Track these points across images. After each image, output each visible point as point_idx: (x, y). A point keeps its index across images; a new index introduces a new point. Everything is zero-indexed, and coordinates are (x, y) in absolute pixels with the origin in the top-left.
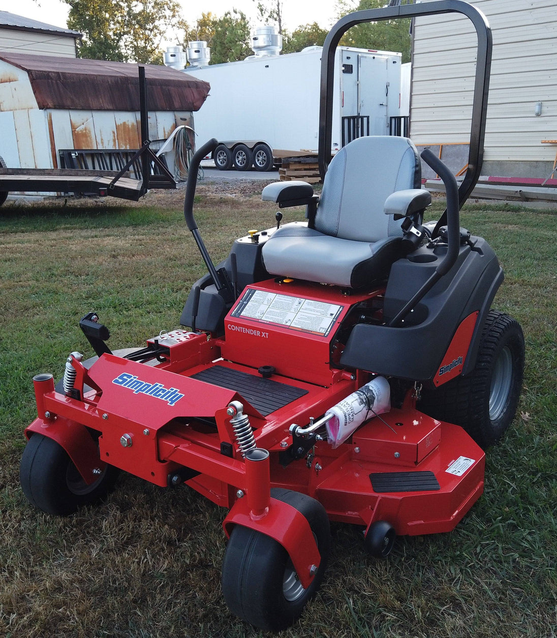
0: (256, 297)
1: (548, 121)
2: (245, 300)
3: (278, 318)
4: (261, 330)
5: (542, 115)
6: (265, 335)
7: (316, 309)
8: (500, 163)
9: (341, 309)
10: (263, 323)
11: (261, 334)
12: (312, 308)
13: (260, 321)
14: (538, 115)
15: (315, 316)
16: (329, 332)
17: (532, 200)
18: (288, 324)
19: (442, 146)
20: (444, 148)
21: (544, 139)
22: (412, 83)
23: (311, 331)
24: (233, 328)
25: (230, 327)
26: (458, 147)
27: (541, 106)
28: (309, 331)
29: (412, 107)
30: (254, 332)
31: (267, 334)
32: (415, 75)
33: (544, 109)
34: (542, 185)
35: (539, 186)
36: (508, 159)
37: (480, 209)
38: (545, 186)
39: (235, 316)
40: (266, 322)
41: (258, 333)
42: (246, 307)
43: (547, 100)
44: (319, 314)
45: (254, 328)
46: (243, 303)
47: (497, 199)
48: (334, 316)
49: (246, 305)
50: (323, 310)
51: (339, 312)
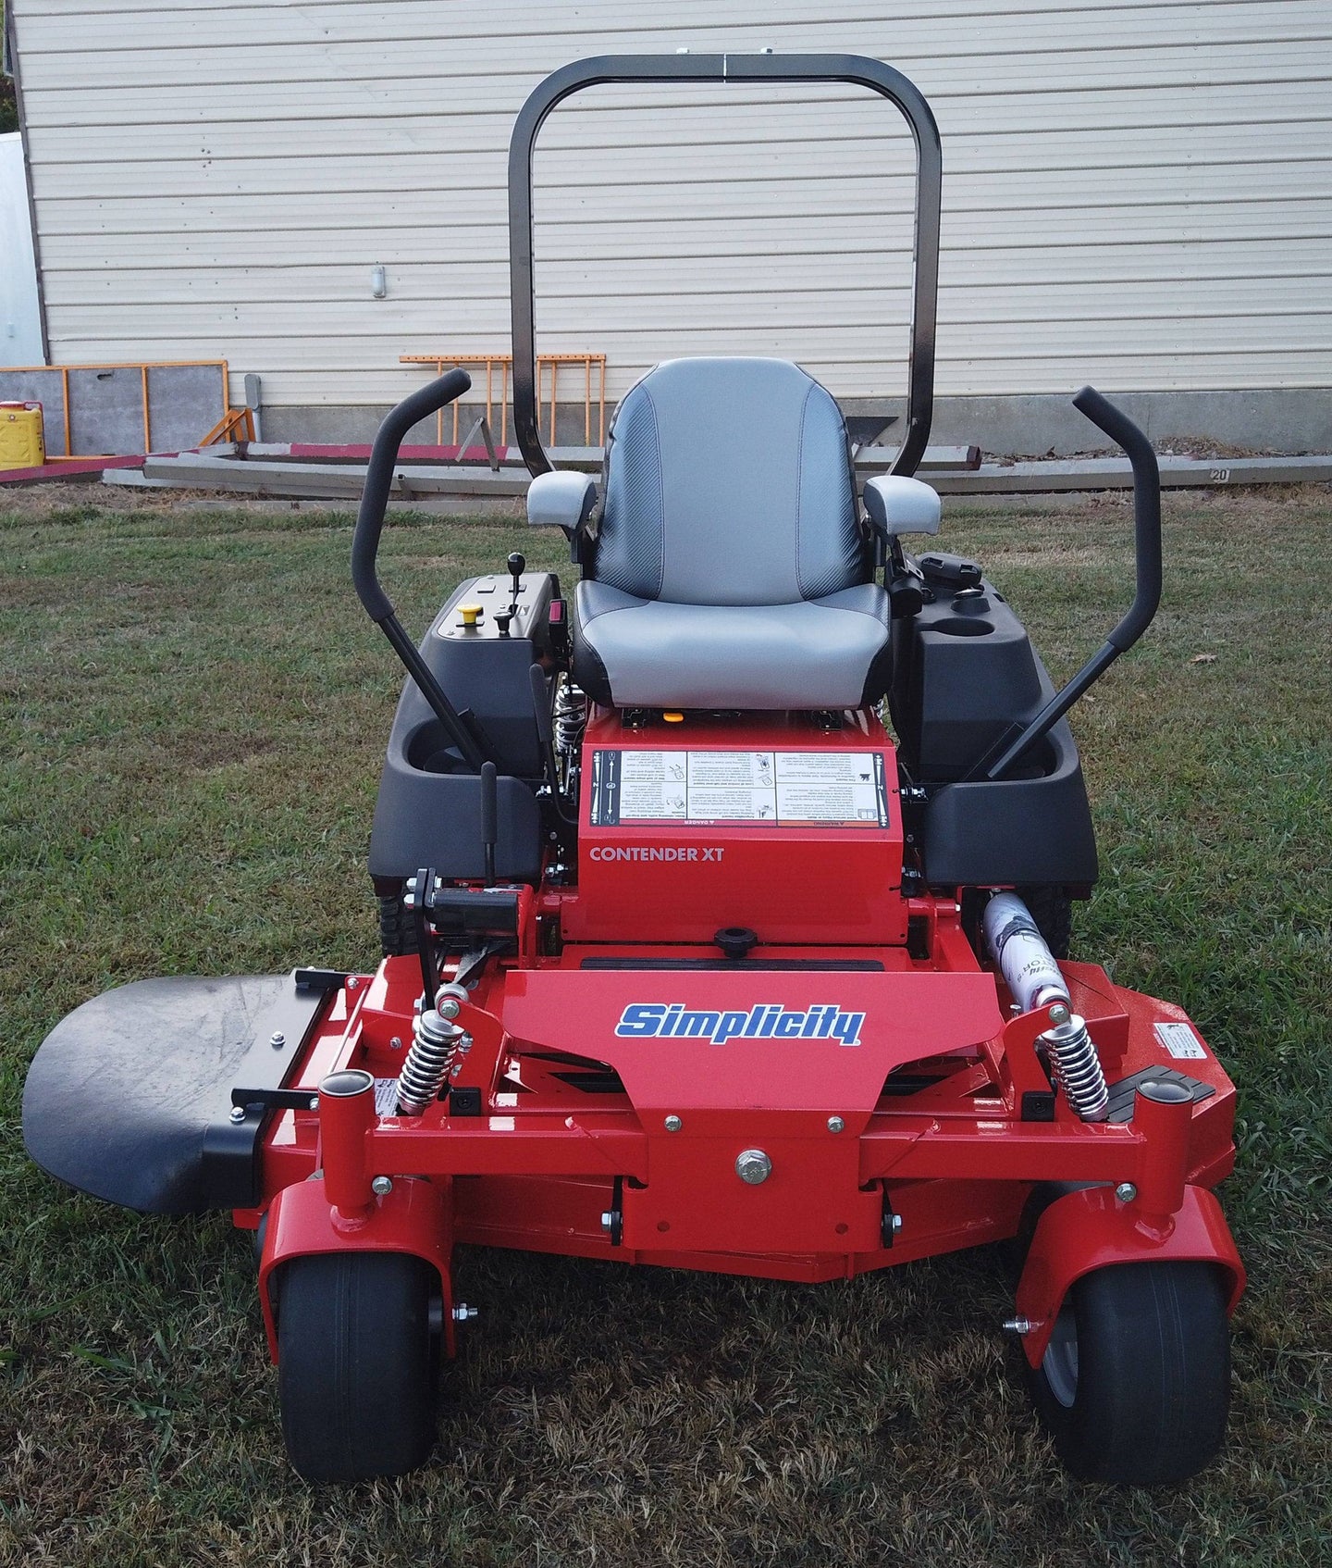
0: (631, 768)
1: (405, 311)
2: (606, 780)
3: (731, 807)
4: (700, 844)
5: (390, 296)
6: (714, 854)
7: (813, 770)
8: (305, 411)
9: (879, 761)
10: (691, 826)
11: (701, 854)
12: (805, 769)
13: (686, 823)
14: (380, 296)
15: (826, 787)
16: (887, 815)
17: (426, 495)
18: (770, 816)
19: (147, 370)
20: (153, 377)
21: (406, 354)
22: (32, 202)
23: (842, 822)
24: (608, 854)
25: (597, 854)
26: (190, 372)
27: (383, 273)
28: (836, 822)
29: (43, 268)
30: (679, 854)
31: (719, 851)
32: (37, 182)
33: (391, 282)
34: (458, 460)
35: (452, 463)
36: (322, 401)
37: (324, 525)
38: (464, 463)
39: (603, 823)
40: (706, 823)
41: (692, 854)
42: (623, 797)
43: (394, 261)
44: (834, 780)
45: (676, 844)
46: (606, 791)
47: (345, 499)
48: (872, 778)
49: (617, 792)
50: (837, 770)
51: (879, 768)
